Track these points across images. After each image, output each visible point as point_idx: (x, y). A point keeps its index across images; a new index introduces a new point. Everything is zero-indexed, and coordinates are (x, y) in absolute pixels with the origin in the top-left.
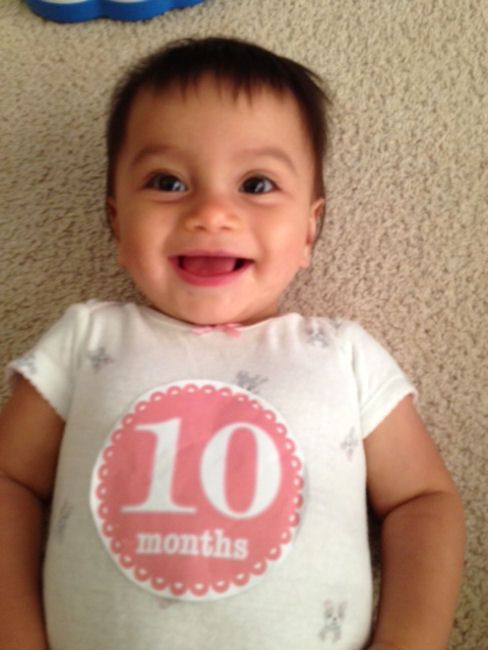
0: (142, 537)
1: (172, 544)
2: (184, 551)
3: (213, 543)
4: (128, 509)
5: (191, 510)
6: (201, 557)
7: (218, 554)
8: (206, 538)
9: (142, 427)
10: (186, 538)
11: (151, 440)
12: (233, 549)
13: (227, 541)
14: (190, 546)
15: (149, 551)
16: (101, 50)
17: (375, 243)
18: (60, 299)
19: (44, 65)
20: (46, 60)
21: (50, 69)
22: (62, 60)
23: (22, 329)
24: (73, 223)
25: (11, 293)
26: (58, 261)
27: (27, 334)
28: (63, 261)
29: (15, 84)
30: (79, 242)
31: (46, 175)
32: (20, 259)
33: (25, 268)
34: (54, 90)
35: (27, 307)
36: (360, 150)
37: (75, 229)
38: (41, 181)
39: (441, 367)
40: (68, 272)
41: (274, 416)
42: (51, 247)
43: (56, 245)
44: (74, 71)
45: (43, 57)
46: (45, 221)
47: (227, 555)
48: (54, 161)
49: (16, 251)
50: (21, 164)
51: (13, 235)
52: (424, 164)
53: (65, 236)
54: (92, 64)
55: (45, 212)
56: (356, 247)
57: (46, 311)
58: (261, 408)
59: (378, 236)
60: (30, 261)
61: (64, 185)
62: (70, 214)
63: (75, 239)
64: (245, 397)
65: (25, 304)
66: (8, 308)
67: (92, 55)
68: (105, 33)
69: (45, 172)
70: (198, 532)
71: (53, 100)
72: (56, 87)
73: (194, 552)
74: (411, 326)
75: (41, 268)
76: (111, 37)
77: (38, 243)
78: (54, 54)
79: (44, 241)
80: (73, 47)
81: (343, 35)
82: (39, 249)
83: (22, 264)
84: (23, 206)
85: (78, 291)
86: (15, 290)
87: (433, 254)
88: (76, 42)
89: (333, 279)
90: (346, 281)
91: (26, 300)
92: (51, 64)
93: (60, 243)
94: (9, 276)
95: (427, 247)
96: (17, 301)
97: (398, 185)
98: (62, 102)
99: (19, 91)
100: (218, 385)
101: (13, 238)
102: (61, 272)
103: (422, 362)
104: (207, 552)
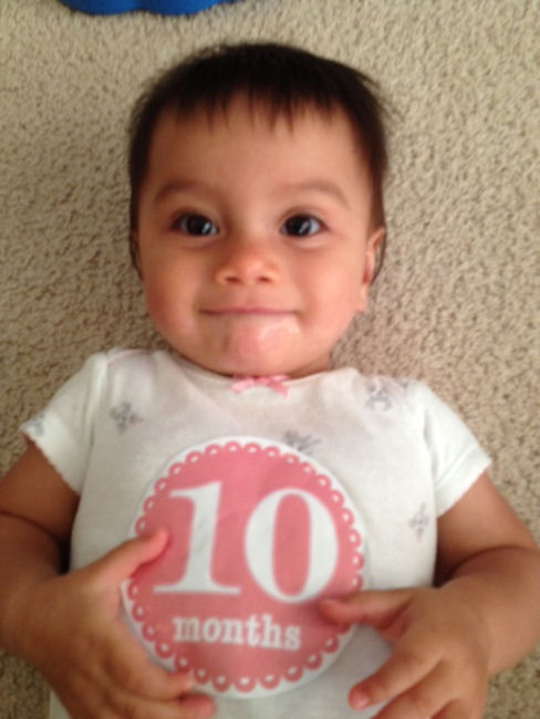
0: (178, 622)
1: (212, 630)
2: (227, 639)
3: (260, 630)
4: (160, 589)
5: (234, 590)
6: (246, 646)
7: (266, 643)
8: (252, 624)
9: (176, 493)
10: (229, 623)
11: (187, 507)
12: (283, 638)
13: (277, 629)
14: (233, 633)
15: (187, 638)
16: (137, 48)
17: (448, 289)
18: (83, 342)
19: (70, 64)
20: (72, 58)
21: (76, 69)
22: (91, 59)
23: (36, 375)
24: (98, 253)
25: (26, 332)
26: (81, 297)
27: (42, 381)
28: (86, 297)
29: (36, 86)
30: (106, 275)
31: (69, 195)
32: (37, 292)
33: (43, 304)
34: (80, 95)
35: (43, 349)
36: (435, 177)
37: (101, 260)
38: (63, 202)
39: (521, 440)
40: (92, 311)
41: (329, 483)
42: (73, 280)
43: (78, 278)
44: (105, 72)
45: (69, 54)
46: (67, 249)
47: (277, 644)
48: (79, 178)
49: (32, 284)
50: (40, 181)
51: (29, 263)
52: (509, 197)
53: (90, 268)
54: (126, 65)
55: (68, 237)
56: (426, 292)
57: (65, 355)
58: (313, 472)
59: (452, 281)
60: (48, 295)
61: (90, 207)
62: (96, 242)
63: (101, 272)
64: (296, 459)
65: (40, 346)
66: (21, 350)
67: (126, 53)
68: (142, 28)
69: (68, 190)
70: (244, 617)
71: (80, 106)
72: (83, 92)
73: (239, 640)
74: (487, 388)
75: (61, 304)
76: (148, 34)
77: (58, 274)
78: (82, 51)
79: (64, 273)
80: (104, 44)
81: (419, 41)
82: (59, 282)
83: (39, 299)
84: (42, 230)
85: (103, 333)
86: (29, 328)
87: (517, 305)
88: (109, 39)
89: (397, 330)
90: (413, 333)
91: (42, 341)
92: (79, 63)
93: (84, 276)
94: (23, 312)
95: (509, 296)
96: (33, 342)
97: (478, 220)
98: (91, 109)
99: (40, 94)
100: (265, 443)
101: (29, 268)
102: (84, 310)
103: (499, 432)
104: (253, 641)
